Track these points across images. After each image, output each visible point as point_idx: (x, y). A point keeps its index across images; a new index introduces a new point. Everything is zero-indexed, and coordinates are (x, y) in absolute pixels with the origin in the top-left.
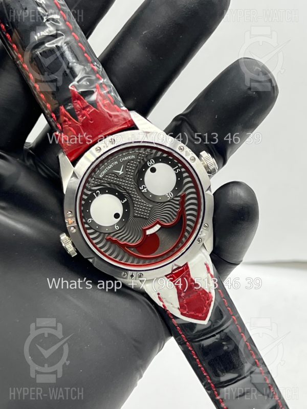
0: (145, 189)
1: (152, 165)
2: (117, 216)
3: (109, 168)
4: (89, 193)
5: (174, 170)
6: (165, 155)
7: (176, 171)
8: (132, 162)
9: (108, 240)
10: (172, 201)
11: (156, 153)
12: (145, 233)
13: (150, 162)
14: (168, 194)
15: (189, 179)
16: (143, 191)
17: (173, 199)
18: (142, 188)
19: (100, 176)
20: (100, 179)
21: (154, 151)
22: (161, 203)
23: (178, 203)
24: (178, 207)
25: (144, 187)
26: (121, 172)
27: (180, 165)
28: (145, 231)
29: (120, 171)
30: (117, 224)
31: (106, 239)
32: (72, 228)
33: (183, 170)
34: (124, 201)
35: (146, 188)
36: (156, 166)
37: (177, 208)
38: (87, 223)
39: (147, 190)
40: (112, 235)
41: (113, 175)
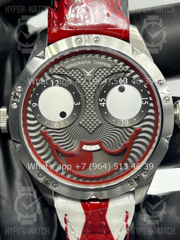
0: (104, 104)
1: (123, 83)
2: (63, 114)
3: (80, 63)
4: (49, 78)
5: (143, 100)
6: (141, 81)
7: (144, 102)
8: (105, 69)
9: (42, 134)
10: (124, 129)
11: (133, 74)
12: (82, 146)
13: (122, 79)
14: (124, 121)
15: (153, 118)
16: (100, 104)
17: (126, 128)
18: (101, 101)
19: (67, 67)
20: (66, 70)
21: (132, 71)
22: (113, 126)
23: (129, 134)
24: (128, 138)
25: (103, 100)
26: (88, 74)
27: (151, 99)
28: (82, 144)
29: (88, 72)
30: (59, 123)
31: (41, 132)
32: (15, 104)
33: (152, 105)
34: (77, 104)
35: (105, 102)
36: (127, 87)
37: (126, 140)
38: (31, 106)
39: (105, 105)
40: (49, 130)
41: (79, 73)
